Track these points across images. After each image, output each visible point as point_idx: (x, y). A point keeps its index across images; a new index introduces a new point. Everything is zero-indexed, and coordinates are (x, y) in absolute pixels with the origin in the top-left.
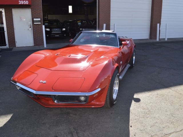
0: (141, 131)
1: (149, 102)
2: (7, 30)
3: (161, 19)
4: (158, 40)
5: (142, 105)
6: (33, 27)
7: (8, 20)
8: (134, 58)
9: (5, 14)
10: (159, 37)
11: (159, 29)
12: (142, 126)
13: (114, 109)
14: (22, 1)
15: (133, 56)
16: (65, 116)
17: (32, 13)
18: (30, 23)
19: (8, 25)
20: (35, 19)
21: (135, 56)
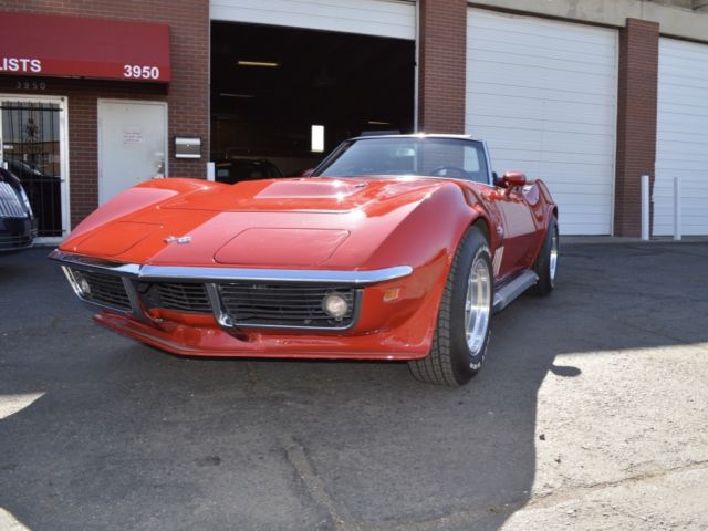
0: (587, 452)
1: (616, 376)
2: (71, 177)
3: (654, 160)
4: (646, 237)
5: (585, 385)
6: (170, 170)
7: (77, 140)
8: (554, 256)
9: (70, 117)
10: (651, 230)
11: (650, 199)
12: (588, 437)
13: (469, 391)
14: (135, 67)
15: (551, 249)
16: (262, 406)
17: (169, 116)
18: (161, 154)
19: (76, 158)
20: (179, 141)
21: (558, 249)
